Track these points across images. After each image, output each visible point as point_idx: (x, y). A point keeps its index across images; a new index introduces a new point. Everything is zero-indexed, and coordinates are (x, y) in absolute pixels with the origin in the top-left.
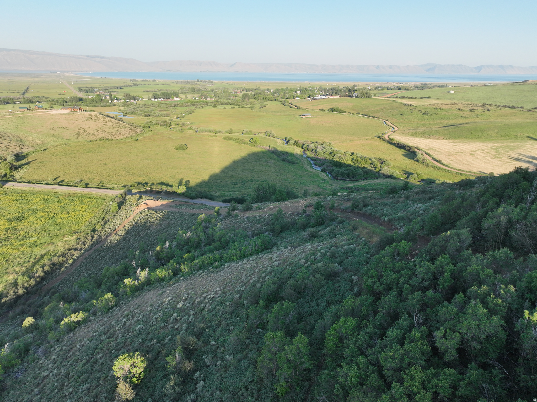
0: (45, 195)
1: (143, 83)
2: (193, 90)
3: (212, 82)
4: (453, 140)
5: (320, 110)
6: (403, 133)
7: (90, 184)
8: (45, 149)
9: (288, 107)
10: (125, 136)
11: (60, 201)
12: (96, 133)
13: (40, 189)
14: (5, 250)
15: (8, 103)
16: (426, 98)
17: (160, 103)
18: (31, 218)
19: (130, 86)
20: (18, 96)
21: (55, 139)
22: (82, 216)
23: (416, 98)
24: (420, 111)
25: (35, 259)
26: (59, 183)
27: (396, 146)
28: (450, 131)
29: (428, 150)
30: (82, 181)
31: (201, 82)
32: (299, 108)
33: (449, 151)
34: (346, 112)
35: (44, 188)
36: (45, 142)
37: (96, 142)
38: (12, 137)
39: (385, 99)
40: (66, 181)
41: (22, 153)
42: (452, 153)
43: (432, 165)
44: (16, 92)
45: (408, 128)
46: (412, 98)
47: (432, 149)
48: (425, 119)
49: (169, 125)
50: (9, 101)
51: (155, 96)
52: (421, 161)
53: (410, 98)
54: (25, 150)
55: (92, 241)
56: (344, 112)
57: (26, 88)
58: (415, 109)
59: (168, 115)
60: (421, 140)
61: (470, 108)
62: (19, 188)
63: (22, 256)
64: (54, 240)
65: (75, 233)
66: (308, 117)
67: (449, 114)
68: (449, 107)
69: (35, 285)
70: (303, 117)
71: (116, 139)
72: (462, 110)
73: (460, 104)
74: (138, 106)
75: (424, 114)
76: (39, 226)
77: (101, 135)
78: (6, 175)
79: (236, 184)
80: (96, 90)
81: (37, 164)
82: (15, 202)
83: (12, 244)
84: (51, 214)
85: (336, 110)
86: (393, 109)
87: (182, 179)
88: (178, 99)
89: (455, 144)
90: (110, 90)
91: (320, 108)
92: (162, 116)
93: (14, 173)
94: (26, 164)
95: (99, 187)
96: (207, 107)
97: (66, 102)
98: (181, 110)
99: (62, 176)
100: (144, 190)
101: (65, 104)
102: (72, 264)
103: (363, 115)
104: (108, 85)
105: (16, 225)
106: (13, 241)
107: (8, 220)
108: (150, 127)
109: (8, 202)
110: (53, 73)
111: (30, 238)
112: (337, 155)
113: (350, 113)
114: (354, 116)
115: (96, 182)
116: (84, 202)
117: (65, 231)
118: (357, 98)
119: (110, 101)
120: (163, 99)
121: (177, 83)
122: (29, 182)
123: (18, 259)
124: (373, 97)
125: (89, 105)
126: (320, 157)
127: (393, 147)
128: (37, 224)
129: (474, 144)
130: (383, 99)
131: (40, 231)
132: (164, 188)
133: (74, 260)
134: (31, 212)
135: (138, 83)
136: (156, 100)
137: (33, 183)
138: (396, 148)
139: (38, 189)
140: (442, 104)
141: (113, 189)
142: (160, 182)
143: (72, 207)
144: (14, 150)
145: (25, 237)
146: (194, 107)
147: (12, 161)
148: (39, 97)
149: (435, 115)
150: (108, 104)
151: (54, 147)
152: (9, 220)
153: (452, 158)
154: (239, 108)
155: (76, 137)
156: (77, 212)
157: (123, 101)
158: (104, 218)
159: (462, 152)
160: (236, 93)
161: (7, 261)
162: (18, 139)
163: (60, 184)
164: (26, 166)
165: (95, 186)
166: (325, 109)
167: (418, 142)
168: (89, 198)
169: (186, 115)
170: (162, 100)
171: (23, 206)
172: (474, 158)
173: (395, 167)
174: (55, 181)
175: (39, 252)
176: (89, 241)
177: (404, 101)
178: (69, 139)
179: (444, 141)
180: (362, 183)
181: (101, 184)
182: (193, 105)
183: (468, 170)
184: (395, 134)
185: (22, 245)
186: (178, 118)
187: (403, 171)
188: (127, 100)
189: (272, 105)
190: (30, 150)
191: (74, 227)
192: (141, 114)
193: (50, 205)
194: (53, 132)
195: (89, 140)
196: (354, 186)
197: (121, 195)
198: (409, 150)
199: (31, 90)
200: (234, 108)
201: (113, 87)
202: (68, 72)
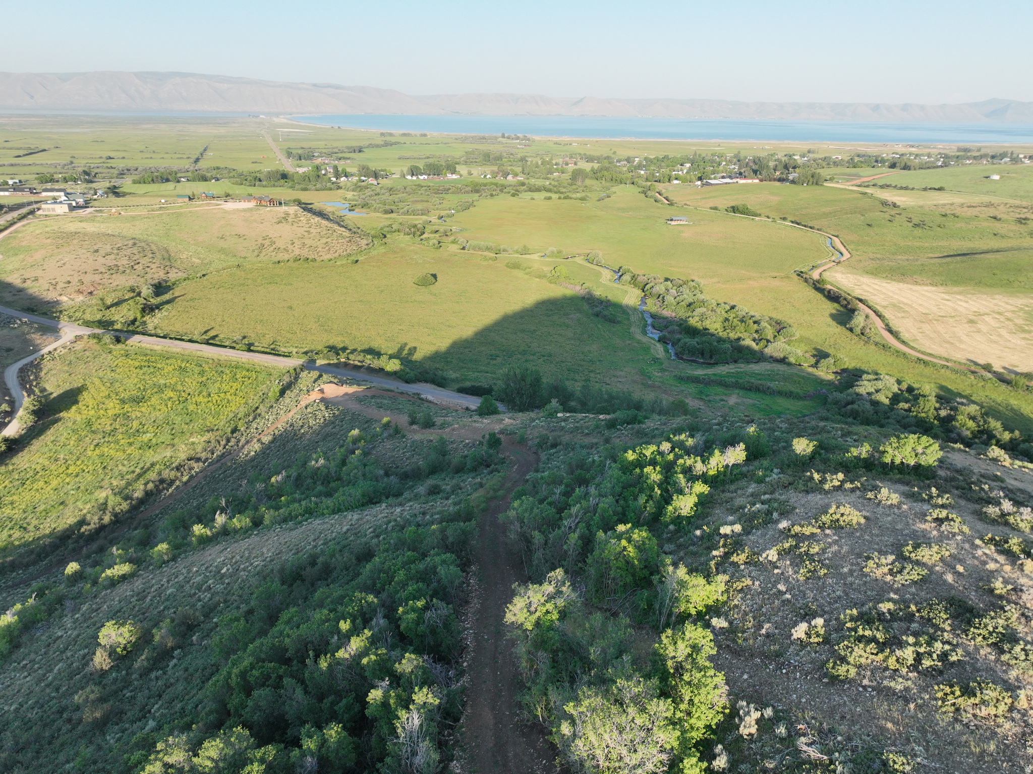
0: (182, 361)
1: (402, 140)
2: (487, 158)
3: (529, 140)
4: (949, 288)
5: (711, 208)
6: (853, 267)
7: (256, 344)
8: (204, 275)
9: (652, 200)
10: (337, 255)
11: (201, 374)
12: (290, 247)
13: (178, 350)
14: (106, 450)
15: (168, 180)
16: (935, 189)
17: (419, 185)
18: (154, 400)
19: (378, 146)
20: (186, 164)
21: (223, 256)
22: (228, 401)
23: (913, 189)
24: (910, 220)
25: (142, 468)
26: (208, 340)
27: (825, 296)
28: (951, 267)
29: (885, 307)
30: (244, 337)
31: (508, 138)
32: (671, 204)
33: (927, 312)
34: (760, 215)
35: (184, 349)
36: (205, 262)
37: (288, 264)
38: (156, 251)
39: (851, 188)
40: (221, 336)
41: (166, 281)
42: (930, 317)
43: (877, 339)
44: (185, 156)
45: (871, 256)
46: (906, 188)
47: (894, 306)
48: (914, 238)
49: (419, 233)
50: (170, 177)
51: (414, 171)
52: (858, 330)
53: (901, 188)
54: (173, 276)
55: (224, 448)
56: (756, 215)
57: (202, 149)
58: (900, 214)
59: (425, 212)
60: (884, 284)
61: (1018, 216)
62: (148, 346)
63: (126, 462)
64: (176, 441)
65: (208, 431)
66: (681, 223)
67: (970, 227)
68: (975, 213)
69: (129, 511)
70: (673, 223)
71: (322, 258)
72: (1000, 219)
73: (1002, 206)
74: (378, 190)
75: (916, 225)
76: (160, 415)
77: (297, 252)
78: (135, 320)
79: (493, 357)
80: (316, 154)
81: (185, 303)
82: (138, 370)
83: (117, 442)
84: (183, 394)
85: (741, 209)
86: (855, 212)
87: (406, 344)
88: (454, 176)
89: (947, 297)
90: (340, 155)
91: (713, 205)
92: (414, 213)
93: (147, 318)
94: (168, 302)
95: (268, 350)
96: (502, 195)
97: (260, 180)
98: (452, 200)
99: (217, 327)
100: (336, 361)
101: (257, 183)
102: (186, 483)
103: (792, 222)
104: (339, 144)
105: (130, 410)
106: (120, 437)
107: (121, 400)
108: (385, 237)
109: (127, 370)
110: (254, 116)
111: (144, 433)
112: (699, 311)
113: (768, 217)
114: (773, 224)
115: (265, 343)
116: (238, 376)
117: (196, 425)
118: (793, 185)
119: (334, 179)
120: (426, 177)
121: (464, 140)
122: (164, 337)
123: (120, 467)
124: (826, 184)
125: (297, 186)
126: (667, 313)
127: (819, 296)
128: (160, 410)
129: (988, 299)
130: (845, 189)
131: (161, 423)
132: (369, 360)
133: (192, 477)
134: (156, 390)
135: (393, 140)
136: (414, 178)
137: (171, 338)
138: (824, 299)
139: (174, 350)
140: (962, 204)
141: (288, 355)
142: (367, 347)
143: (217, 385)
144: (156, 276)
145: (138, 431)
146: (476, 196)
147: (148, 296)
148: (218, 168)
149: (939, 229)
150: (329, 185)
151: (218, 271)
152: (123, 401)
153: (926, 327)
154: (560, 198)
155: (256, 253)
156: (222, 395)
157: (355, 179)
158: (257, 408)
159: (953, 314)
160: (567, 164)
161: (104, 468)
162: (166, 255)
163: (211, 342)
164: (166, 306)
165: (263, 349)
166: (720, 207)
167: (874, 289)
168: (248, 370)
169: (458, 211)
170: (424, 179)
171: (147, 377)
172: (972, 329)
173: (802, 341)
174: (204, 337)
175: (151, 457)
176: (221, 448)
177: (887, 194)
178: (245, 258)
179: (930, 288)
180: (723, 370)
181: (272, 346)
182: (477, 191)
183: (946, 355)
184: (839, 268)
185: (130, 444)
186: (441, 218)
187: (816, 349)
188: (363, 178)
189: (624, 194)
190: (181, 275)
191: (210, 421)
192: (379, 208)
193: (186, 379)
194: (223, 244)
195: (276, 260)
196: (705, 375)
197: (295, 369)
198: (845, 307)
199: (210, 154)
200: (550, 198)
201: (348, 148)
202: (278, 115)
